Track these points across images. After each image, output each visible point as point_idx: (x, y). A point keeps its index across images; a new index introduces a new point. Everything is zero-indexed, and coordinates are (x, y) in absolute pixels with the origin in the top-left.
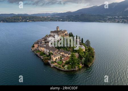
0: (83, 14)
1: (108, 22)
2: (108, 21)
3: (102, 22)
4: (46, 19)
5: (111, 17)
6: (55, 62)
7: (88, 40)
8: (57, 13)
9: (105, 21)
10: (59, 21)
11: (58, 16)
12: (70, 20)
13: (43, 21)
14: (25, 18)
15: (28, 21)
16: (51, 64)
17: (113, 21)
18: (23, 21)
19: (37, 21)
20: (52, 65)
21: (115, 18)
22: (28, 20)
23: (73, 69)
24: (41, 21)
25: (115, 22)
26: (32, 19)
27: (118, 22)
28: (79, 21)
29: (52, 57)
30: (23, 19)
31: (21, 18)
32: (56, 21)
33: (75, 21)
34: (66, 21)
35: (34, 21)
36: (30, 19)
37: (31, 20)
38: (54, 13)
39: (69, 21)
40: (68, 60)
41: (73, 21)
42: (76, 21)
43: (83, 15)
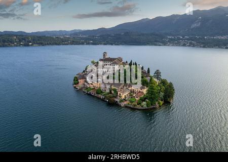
0: (127, 32)
1: (169, 45)
2: (169, 43)
3: (160, 45)
4: (63, 41)
5: (173, 37)
6: (125, 100)
7: (158, 70)
8: (79, 30)
9: (165, 44)
10: (88, 44)
11: (84, 36)
12: (106, 42)
13: (58, 44)
14: (24, 39)
15: (30, 44)
16: (120, 104)
17: (176, 43)
18: (21, 45)
19: (48, 44)
20: (123, 104)
21: (179, 39)
22: (30, 42)
23: (152, 107)
24: (56, 44)
25: (179, 46)
26: (39, 40)
27: (184, 45)
28: (123, 45)
29: (120, 94)
30: (20, 41)
31: (15, 39)
32: (83, 44)
33: (115, 45)
34: (101, 44)
35: (42, 44)
36: (34, 40)
37: (36, 42)
38: (75, 30)
39: (105, 44)
40: (142, 96)
41: (112, 44)
42: (117, 45)
43: (127, 34)
